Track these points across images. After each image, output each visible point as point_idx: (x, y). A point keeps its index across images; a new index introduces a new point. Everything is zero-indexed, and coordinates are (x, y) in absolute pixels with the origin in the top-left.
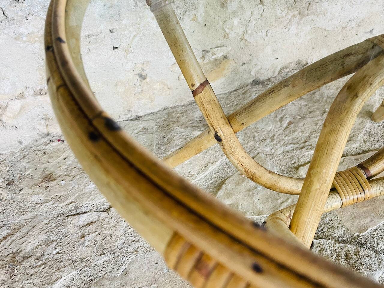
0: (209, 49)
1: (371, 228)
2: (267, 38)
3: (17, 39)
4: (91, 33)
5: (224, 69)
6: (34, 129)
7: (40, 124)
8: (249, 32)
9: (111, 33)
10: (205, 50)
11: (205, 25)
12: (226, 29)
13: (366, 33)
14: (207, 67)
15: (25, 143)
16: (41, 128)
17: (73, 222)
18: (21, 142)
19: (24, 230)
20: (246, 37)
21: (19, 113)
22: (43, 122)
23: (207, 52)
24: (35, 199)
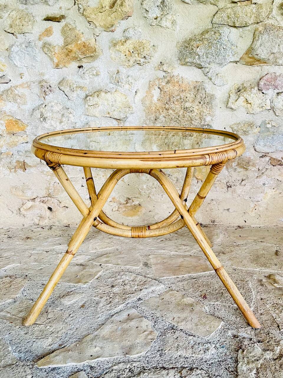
0: (131, 198)
1: (166, 277)
2: (162, 199)
3: (42, 172)
4: (73, 177)
5: (139, 211)
6: (33, 220)
7: (37, 219)
8: (152, 193)
9: (82, 179)
10: (128, 198)
11: (129, 185)
12: (139, 189)
13: (225, 210)
14: (129, 208)
15: (26, 226)
16: (36, 220)
17: (30, 251)
18: (24, 225)
19: (6, 250)
20: (150, 196)
21: (29, 208)
22: (38, 218)
23: (130, 199)
24: (18, 243)
